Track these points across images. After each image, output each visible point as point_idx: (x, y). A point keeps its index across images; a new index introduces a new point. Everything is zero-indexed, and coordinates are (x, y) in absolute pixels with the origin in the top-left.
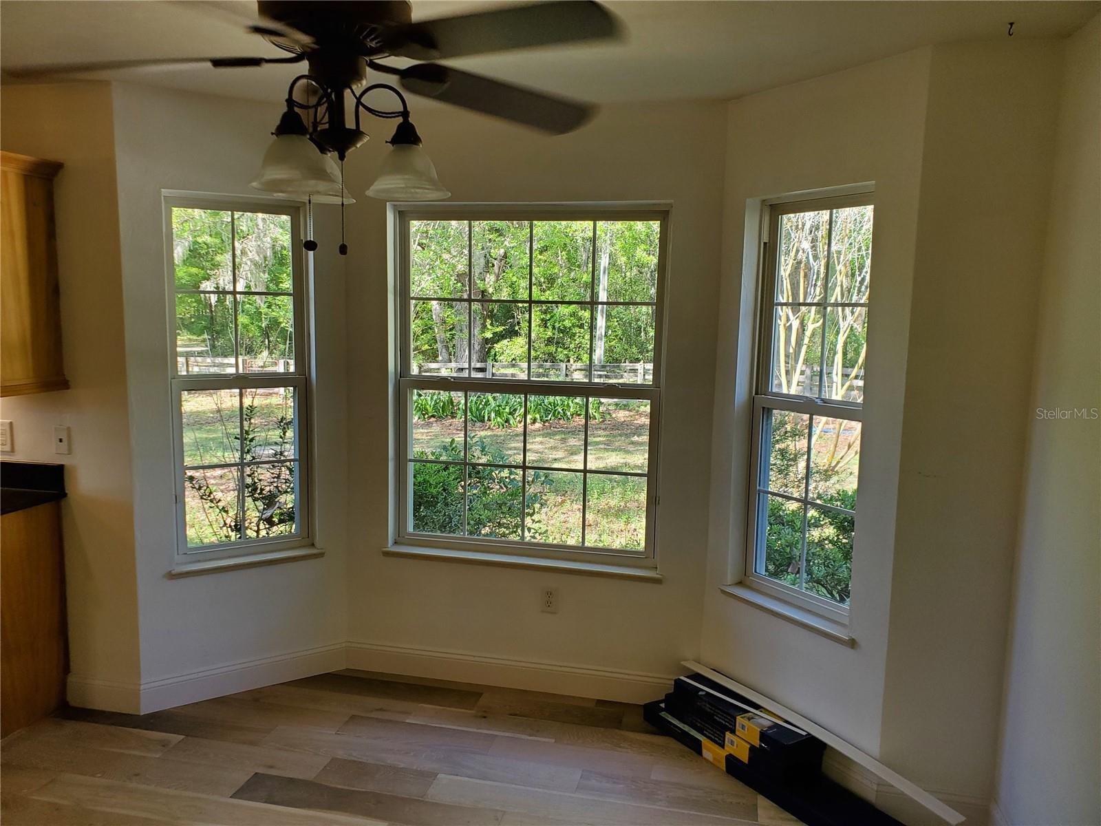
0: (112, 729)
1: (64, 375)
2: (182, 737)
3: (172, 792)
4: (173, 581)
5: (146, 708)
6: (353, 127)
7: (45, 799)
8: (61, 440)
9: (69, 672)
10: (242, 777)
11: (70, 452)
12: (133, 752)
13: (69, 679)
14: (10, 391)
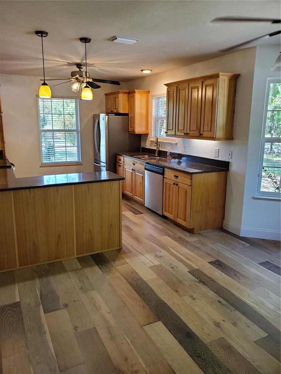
1: (233, 136)
2: (249, 245)
3: (241, 256)
4: (254, 200)
5: (242, 235)
7: (212, 246)
8: (230, 155)
9: (224, 219)
10: (263, 261)
11: (231, 158)
12: (235, 244)
13: (224, 221)
14: (218, 139)
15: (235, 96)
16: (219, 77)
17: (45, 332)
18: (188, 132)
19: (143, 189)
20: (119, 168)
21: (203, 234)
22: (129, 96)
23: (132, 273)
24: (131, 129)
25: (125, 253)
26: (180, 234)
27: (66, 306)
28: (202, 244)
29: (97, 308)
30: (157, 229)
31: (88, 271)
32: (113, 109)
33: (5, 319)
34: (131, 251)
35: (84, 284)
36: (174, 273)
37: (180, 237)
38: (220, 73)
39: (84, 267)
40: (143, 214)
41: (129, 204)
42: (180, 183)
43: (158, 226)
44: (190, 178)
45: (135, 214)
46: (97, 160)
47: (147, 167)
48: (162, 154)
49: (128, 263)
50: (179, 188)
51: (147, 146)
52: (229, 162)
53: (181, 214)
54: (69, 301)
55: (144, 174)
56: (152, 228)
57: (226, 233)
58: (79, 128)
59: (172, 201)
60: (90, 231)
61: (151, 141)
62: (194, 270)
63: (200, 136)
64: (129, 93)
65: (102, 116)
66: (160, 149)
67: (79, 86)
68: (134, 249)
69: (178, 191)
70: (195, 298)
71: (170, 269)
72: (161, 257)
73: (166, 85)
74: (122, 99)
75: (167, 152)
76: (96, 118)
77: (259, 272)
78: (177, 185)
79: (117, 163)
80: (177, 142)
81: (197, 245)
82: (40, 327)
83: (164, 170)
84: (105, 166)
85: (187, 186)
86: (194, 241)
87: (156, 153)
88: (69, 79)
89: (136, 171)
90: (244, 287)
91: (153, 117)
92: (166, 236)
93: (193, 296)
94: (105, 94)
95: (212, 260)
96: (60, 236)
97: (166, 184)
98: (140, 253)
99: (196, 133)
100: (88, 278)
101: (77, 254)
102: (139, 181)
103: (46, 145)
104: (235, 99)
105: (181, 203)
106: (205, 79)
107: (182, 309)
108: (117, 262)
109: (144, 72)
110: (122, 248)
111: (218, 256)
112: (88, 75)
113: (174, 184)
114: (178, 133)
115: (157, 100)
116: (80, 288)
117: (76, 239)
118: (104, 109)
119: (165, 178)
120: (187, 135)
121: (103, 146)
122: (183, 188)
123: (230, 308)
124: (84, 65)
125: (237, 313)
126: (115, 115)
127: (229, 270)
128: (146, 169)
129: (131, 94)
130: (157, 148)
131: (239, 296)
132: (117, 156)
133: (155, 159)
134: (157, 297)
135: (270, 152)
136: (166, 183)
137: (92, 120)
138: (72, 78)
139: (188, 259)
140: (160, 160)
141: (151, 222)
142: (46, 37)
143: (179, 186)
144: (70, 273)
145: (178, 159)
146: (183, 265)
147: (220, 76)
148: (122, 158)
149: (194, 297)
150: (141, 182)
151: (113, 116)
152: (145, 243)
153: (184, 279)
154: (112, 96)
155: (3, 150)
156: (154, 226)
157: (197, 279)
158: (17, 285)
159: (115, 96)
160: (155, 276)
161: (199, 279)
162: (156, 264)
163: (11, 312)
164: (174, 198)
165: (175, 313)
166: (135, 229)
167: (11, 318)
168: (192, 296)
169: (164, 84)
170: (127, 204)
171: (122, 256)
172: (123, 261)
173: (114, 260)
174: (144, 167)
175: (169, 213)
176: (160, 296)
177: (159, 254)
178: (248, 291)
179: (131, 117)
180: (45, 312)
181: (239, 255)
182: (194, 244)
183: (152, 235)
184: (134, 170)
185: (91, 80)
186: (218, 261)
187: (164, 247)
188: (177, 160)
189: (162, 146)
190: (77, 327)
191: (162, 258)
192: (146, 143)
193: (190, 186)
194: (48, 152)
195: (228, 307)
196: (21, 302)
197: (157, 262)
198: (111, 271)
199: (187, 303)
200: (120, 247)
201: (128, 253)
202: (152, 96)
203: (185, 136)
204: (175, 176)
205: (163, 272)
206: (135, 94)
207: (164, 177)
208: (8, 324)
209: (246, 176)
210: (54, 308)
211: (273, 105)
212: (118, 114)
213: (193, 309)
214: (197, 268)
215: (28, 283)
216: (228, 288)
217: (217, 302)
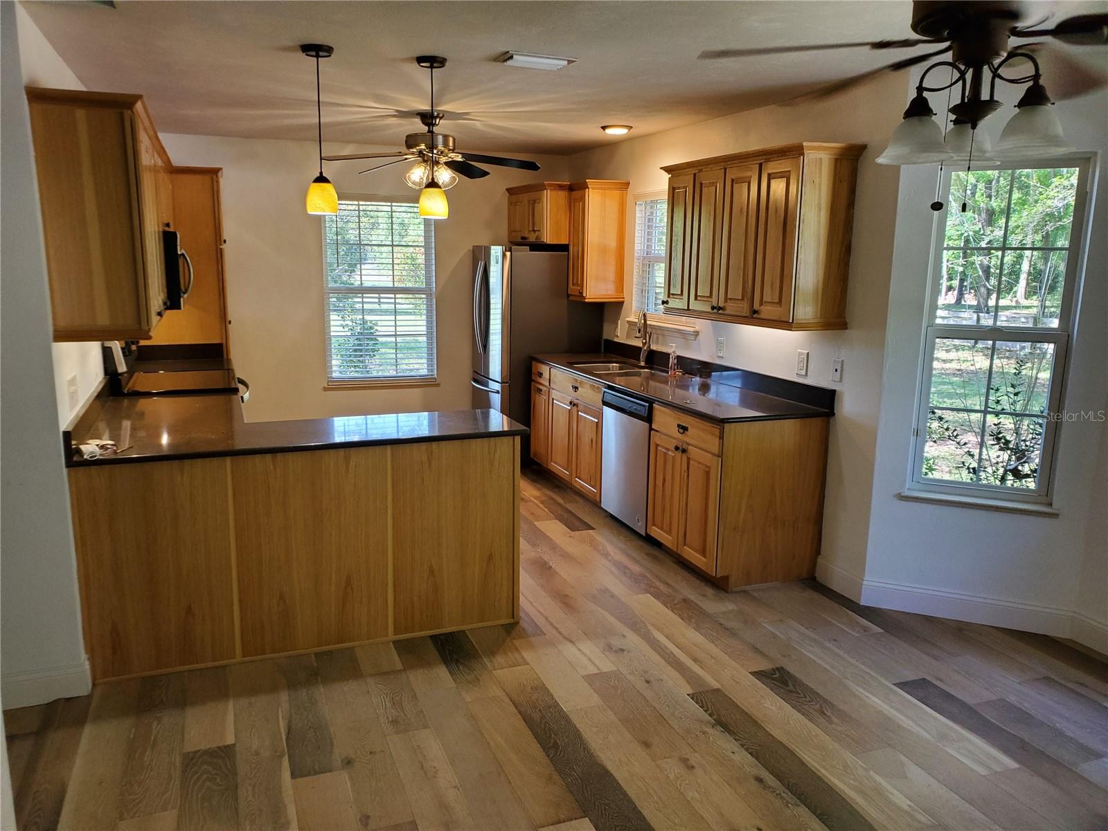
0: (836, 605)
1: (845, 318)
2: (881, 630)
3: (852, 661)
4: (902, 502)
5: (866, 599)
6: (988, 98)
7: (771, 629)
8: (836, 370)
9: (820, 554)
10: (911, 676)
11: (841, 380)
12: (841, 626)
13: (818, 560)
14: (802, 327)
15: (851, 204)
16: (803, 154)
17: (289, 823)
18: (721, 304)
19: (596, 461)
20: (537, 396)
21: (756, 594)
22: (570, 195)
23: (535, 689)
24: (574, 287)
25: (524, 635)
26: (688, 589)
27: (348, 762)
28: (746, 622)
29: (425, 772)
30: (625, 573)
31: (417, 679)
32: (526, 232)
33: (195, 783)
34: (541, 631)
35: (403, 711)
36: (649, 694)
37: (685, 600)
38: (805, 144)
39: (408, 667)
40: (593, 529)
41: (560, 501)
42: (692, 445)
43: (630, 567)
44: (718, 434)
45: (572, 528)
46: (480, 374)
47: (608, 398)
48: (657, 360)
49: (528, 664)
50: (689, 459)
51: (617, 336)
52: (833, 392)
53: (694, 535)
54: (358, 751)
55: (600, 416)
56: (612, 572)
57: (823, 595)
58: (434, 285)
59: (672, 496)
60: (431, 571)
61: (628, 322)
62: (707, 691)
63: (753, 318)
64: (571, 189)
65: (496, 251)
66: (654, 347)
67: (426, 175)
68: (552, 624)
69: (688, 469)
70: (694, 764)
71: (640, 685)
72: (622, 650)
73: (668, 169)
74: (551, 204)
75: (669, 354)
76: (480, 256)
77: (892, 707)
78: (684, 451)
79: (532, 383)
80: (697, 328)
81: (729, 625)
82: (277, 811)
83: (651, 409)
84: (498, 392)
85: (710, 455)
86: (724, 613)
87: (643, 356)
88: (400, 154)
89: (580, 407)
90: (836, 745)
91: (636, 255)
92: (648, 594)
93: (688, 760)
94: (507, 190)
95: (764, 666)
96: (350, 581)
97: (657, 448)
98: (565, 638)
99: (743, 307)
100: (415, 696)
101: (396, 631)
102: (588, 435)
103: (354, 324)
104: (853, 213)
105: (695, 503)
106: (768, 157)
107: (652, 792)
108: (500, 659)
109: (609, 131)
110: (518, 623)
111: (785, 656)
112: (451, 144)
113: (677, 448)
114: (694, 305)
115: (648, 207)
116: (390, 719)
117: (395, 591)
118: (503, 231)
119: (654, 430)
120: (718, 312)
121: (495, 334)
122: (699, 463)
123: (782, 798)
124: (441, 115)
125: (803, 811)
126: (531, 250)
127: (806, 697)
128: (605, 403)
129: (575, 190)
130: (644, 344)
131: (818, 767)
132: (533, 362)
133: (639, 374)
134: (592, 755)
135: (1030, 353)
136: (657, 445)
137: (468, 262)
138: (407, 151)
139: (695, 660)
140: (652, 377)
141: (612, 554)
142: (328, 58)
143: (690, 457)
144: (370, 681)
145: (701, 377)
146: (680, 676)
147: (806, 152)
148: (545, 369)
149: (692, 762)
150: (592, 440)
151: (524, 253)
152: (584, 612)
153: (673, 714)
154: (525, 197)
155: (224, 343)
156: (617, 564)
157: (710, 715)
158: (231, 704)
159: (532, 195)
160: (596, 699)
161: (715, 717)
162: (605, 670)
163: (210, 769)
164: (677, 489)
165: (630, 801)
166: (564, 570)
167: (208, 783)
168: (685, 761)
169: (661, 168)
170: (551, 498)
171: (517, 642)
172: (517, 655)
173: (492, 653)
174: (601, 396)
175: (662, 529)
176: (600, 754)
177: (616, 642)
178: (848, 756)
179: (576, 254)
180: (293, 776)
181: (845, 656)
182: (723, 621)
183: (607, 589)
184: (574, 405)
185: (459, 158)
186: (781, 669)
187: (636, 625)
188: (697, 380)
189: (657, 338)
190: (368, 817)
191: (625, 653)
192: (617, 327)
193: (719, 456)
194: (359, 345)
195: (780, 794)
196: (237, 745)
197: (606, 665)
198: (478, 680)
199: (668, 777)
200: (513, 618)
201: (534, 636)
202: (637, 197)
203: (714, 313)
204: (679, 426)
205: (619, 691)
206: (587, 190)
207: (651, 429)
208: (200, 796)
209: (879, 433)
210: (316, 767)
211: (1041, 209)
212: (538, 247)
213: (681, 793)
214: (716, 685)
215: (261, 701)
216: (792, 746)
217: (753, 781)
